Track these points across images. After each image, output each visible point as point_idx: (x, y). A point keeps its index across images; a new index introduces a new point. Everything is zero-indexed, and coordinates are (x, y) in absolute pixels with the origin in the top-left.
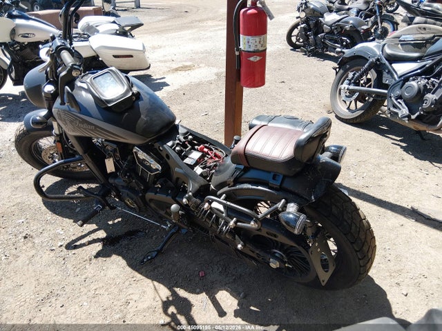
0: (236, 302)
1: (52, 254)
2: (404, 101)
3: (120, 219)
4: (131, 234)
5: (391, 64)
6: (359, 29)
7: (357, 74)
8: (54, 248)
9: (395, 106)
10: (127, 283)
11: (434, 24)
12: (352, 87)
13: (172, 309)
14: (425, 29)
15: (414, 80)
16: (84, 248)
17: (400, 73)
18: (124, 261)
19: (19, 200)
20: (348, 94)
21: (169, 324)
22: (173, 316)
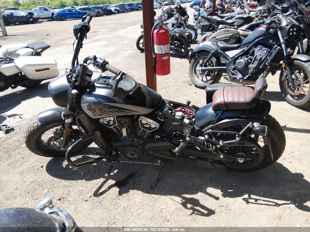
0: (219, 191)
1: (88, 203)
2: (238, 71)
3: (117, 170)
4: (131, 176)
5: (224, 52)
6: (184, 35)
7: (206, 60)
8: (86, 199)
9: (233, 74)
10: (152, 202)
11: (230, 28)
12: (203, 68)
13: (189, 206)
14: (228, 31)
15: (241, 59)
16: (107, 192)
17: (231, 56)
18: (140, 191)
19: (31, 180)
20: (201, 72)
21: (193, 213)
22: (192, 208)
